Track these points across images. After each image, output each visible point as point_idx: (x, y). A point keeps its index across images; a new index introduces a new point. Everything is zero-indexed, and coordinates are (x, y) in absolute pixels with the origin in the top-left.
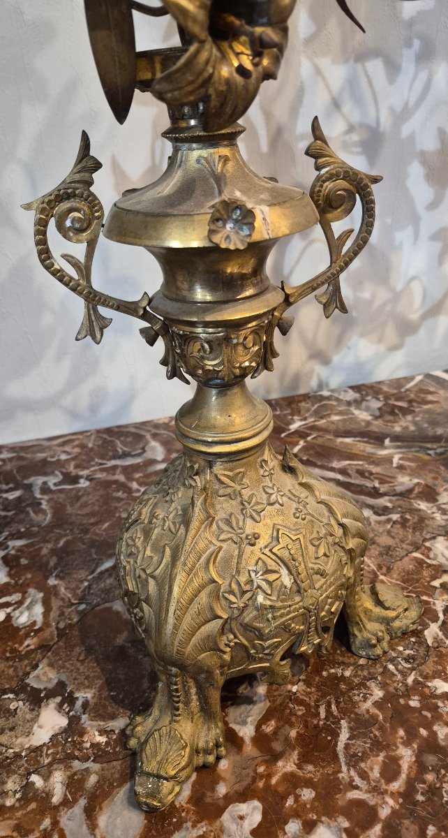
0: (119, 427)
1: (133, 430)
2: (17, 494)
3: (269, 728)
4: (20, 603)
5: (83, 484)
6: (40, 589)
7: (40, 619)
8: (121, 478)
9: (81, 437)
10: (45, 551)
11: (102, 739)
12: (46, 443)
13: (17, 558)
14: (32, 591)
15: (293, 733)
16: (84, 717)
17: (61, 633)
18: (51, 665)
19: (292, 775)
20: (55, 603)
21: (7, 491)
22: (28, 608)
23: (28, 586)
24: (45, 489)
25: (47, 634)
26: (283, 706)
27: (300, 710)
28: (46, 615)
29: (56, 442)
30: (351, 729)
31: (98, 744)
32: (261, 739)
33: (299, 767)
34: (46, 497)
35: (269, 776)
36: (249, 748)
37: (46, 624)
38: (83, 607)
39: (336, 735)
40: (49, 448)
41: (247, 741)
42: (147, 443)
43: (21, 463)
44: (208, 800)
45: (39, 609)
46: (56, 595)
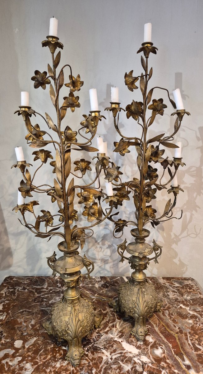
0: (42, 277)
1: (44, 278)
2: (12, 290)
3: (30, 347)
4: (2, 315)
5: (26, 290)
6: (7, 313)
7: (4, 319)
8: (34, 291)
9: (32, 278)
10: (11, 305)
11: (4, 342)
12: (24, 278)
13: (5, 305)
14: (5, 313)
15: (34, 349)
16: (3, 338)
17: (6, 322)
18: (2, 328)
19: (30, 355)
20: (8, 316)
21: (10, 289)
22: (3, 316)
23: (5, 311)
24: (18, 291)
25: (4, 322)
26: (36, 344)
27: (38, 346)
28: (5, 318)
29: (26, 278)
30: (44, 351)
31: (3, 343)
32: (28, 349)
33: (31, 354)
34: (17, 292)
35: (26, 354)
36: (26, 349)
37: (5, 320)
38: (12, 318)
39: (40, 351)
40: (24, 279)
41: (26, 348)
42: (45, 282)
43: (17, 282)
44: (15, 355)
45: (5, 317)
46: (9, 315)
